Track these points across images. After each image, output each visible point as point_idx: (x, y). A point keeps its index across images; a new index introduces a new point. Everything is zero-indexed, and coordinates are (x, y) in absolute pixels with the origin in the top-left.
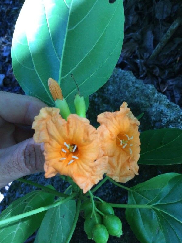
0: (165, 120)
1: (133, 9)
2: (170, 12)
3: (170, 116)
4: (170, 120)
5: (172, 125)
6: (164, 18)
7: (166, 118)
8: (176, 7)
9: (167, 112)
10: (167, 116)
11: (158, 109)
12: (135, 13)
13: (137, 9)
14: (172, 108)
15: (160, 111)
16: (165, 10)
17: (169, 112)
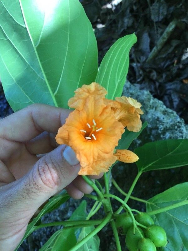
0: (161, 127)
1: (128, 11)
2: (165, 13)
3: (166, 123)
4: (166, 127)
5: (169, 132)
6: (160, 20)
7: (163, 125)
8: (172, 9)
9: (163, 118)
10: (164, 123)
11: (154, 116)
12: (130, 15)
13: (132, 11)
14: (168, 114)
15: (156, 118)
16: (161, 11)
17: (165, 119)
